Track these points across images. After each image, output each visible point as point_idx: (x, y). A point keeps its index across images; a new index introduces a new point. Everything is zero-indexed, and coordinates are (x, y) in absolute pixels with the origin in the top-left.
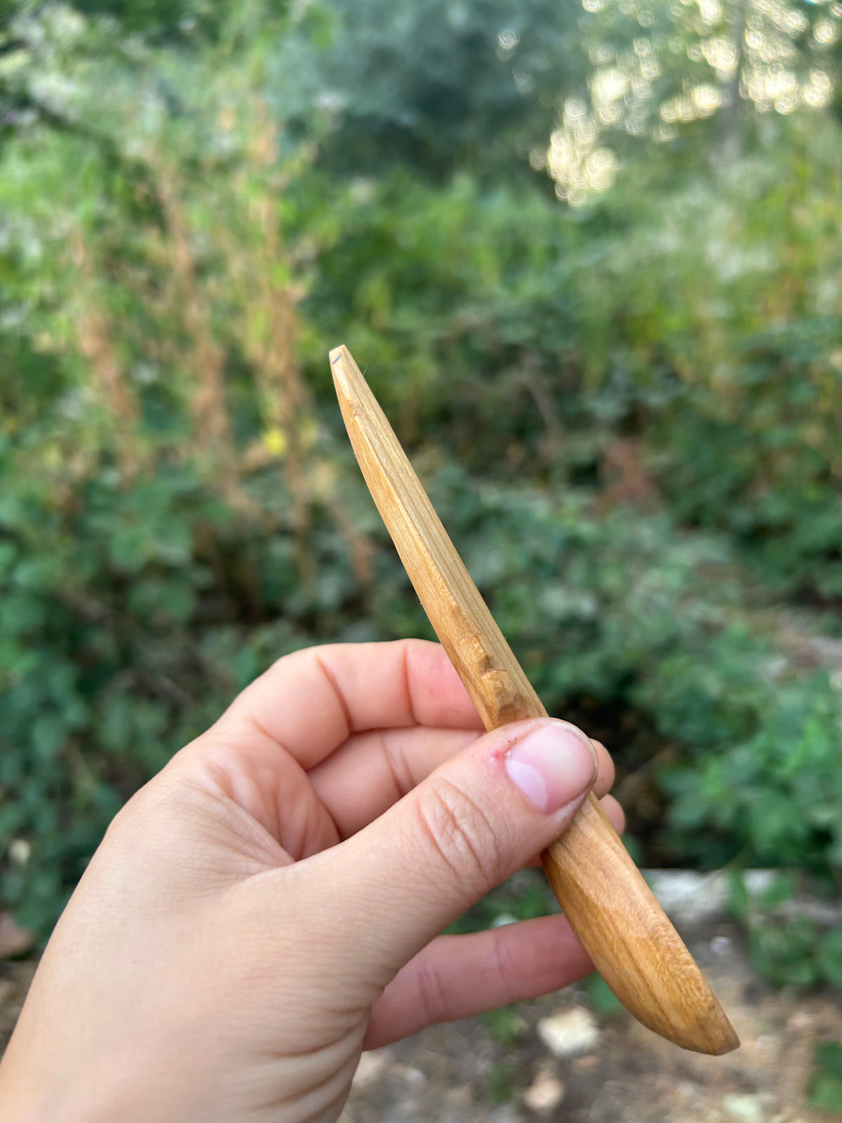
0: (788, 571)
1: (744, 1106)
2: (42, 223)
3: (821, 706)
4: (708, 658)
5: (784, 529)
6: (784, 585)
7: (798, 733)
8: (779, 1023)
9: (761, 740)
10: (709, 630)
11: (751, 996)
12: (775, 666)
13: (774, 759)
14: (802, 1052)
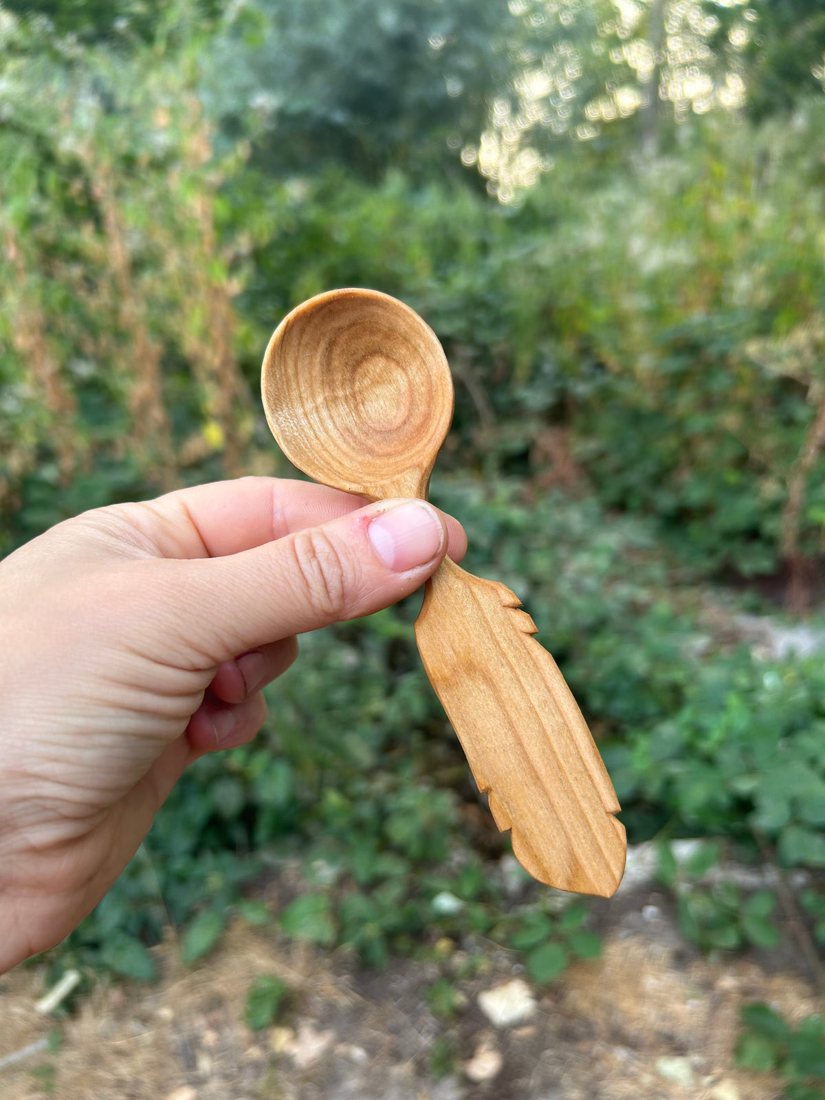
0: (711, 552)
1: (675, 1068)
3: (743, 680)
4: (637, 638)
5: (706, 511)
6: (708, 565)
7: (722, 708)
8: (707, 986)
9: (687, 714)
10: (636, 610)
11: (680, 960)
12: (700, 642)
13: (699, 732)
14: (729, 1013)
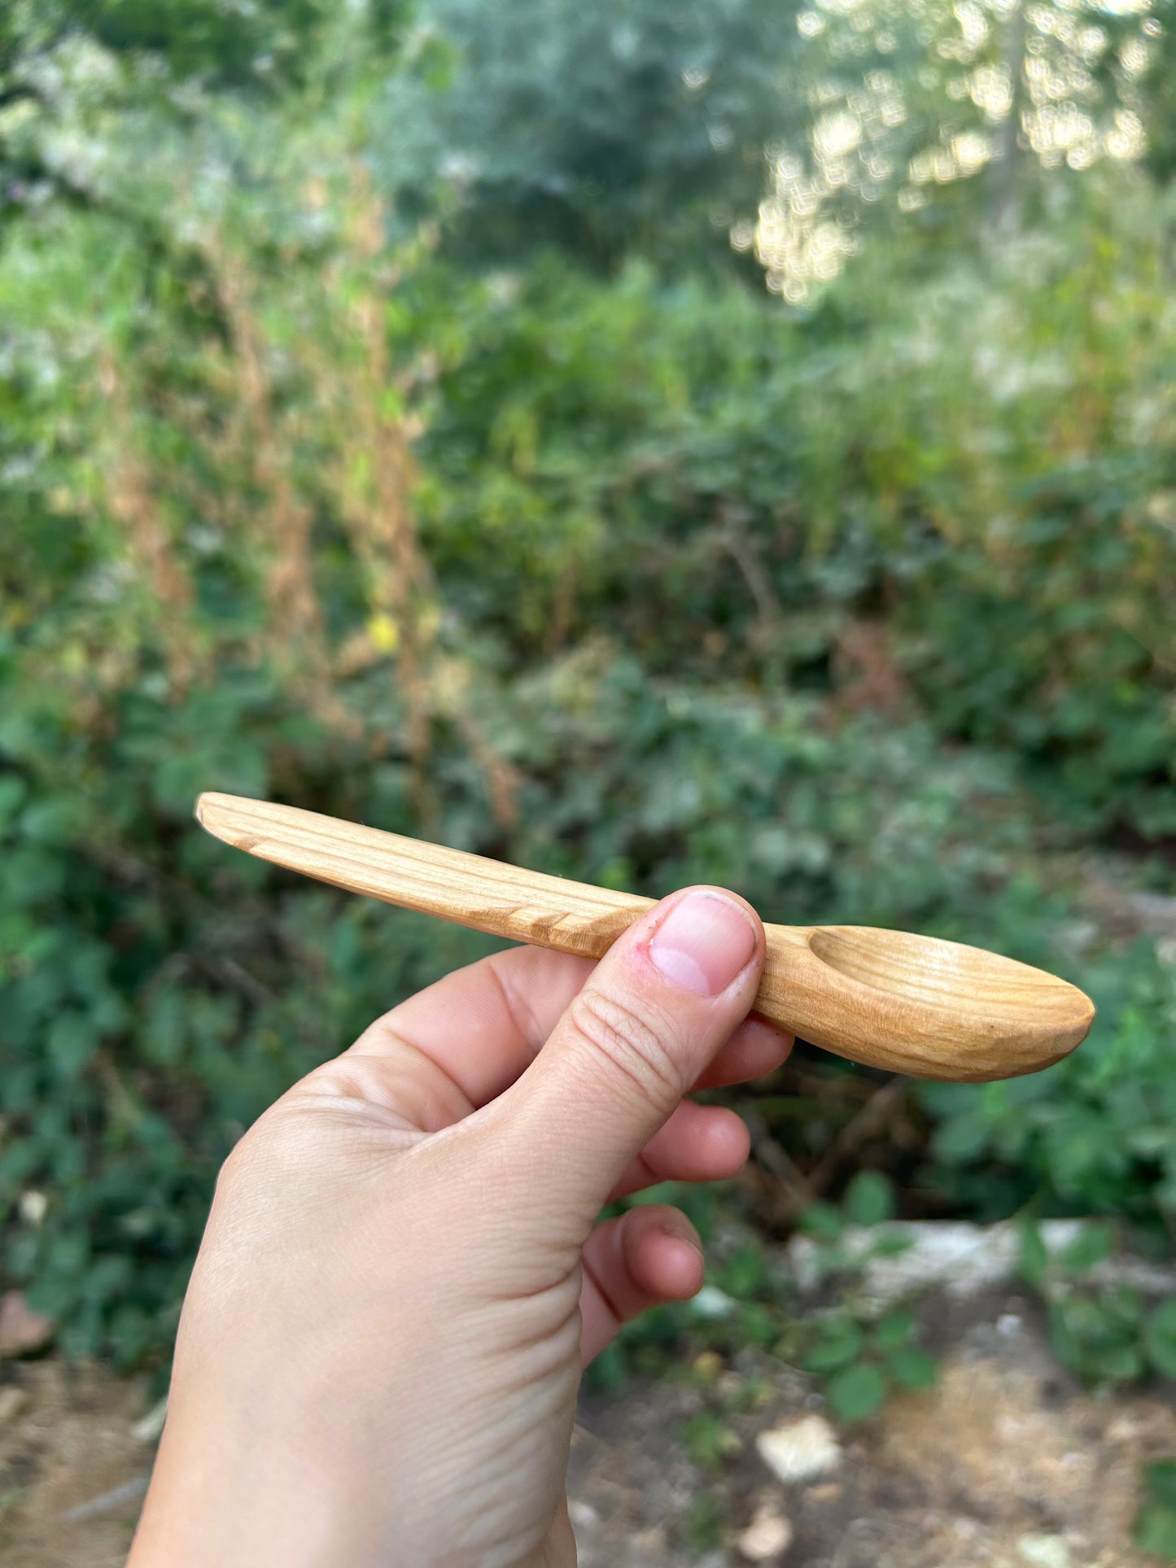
0: (1096, 802)
1: (1045, 1552)
2: (61, 337)
3: (1145, 989)
4: (989, 926)
5: (1088, 743)
6: (1091, 820)
7: (1115, 1029)
8: (1093, 1434)
10: (987, 884)
11: (1053, 1395)
12: (1081, 933)
14: (1125, 1473)
